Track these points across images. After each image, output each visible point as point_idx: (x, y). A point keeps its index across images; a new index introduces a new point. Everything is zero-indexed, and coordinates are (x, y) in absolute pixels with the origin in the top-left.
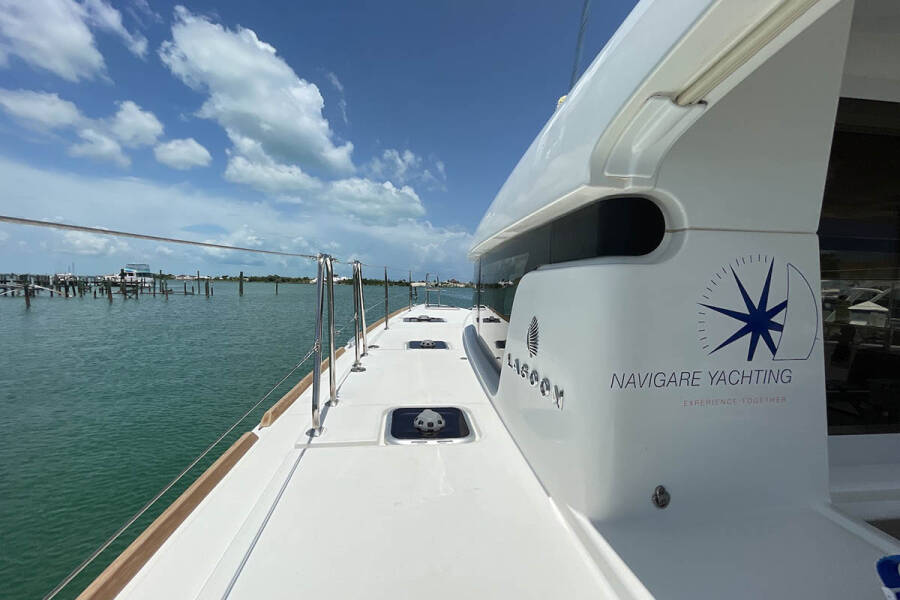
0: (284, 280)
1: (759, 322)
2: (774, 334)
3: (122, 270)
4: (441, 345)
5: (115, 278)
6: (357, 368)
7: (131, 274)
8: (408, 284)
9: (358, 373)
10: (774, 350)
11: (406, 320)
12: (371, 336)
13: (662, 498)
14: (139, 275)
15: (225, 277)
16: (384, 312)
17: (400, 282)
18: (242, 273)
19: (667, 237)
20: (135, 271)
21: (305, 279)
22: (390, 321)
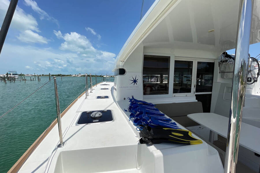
0: (63, 76)
1: (135, 81)
2: (136, 82)
3: (7, 73)
4: (108, 89)
5: (4, 76)
6: (91, 92)
7: (10, 74)
8: (103, 76)
9: (91, 93)
10: (137, 84)
11: (101, 85)
12: (93, 88)
13: (125, 99)
14: (13, 74)
15: (43, 75)
16: (96, 83)
17: (100, 76)
18: (50, 74)
19: (126, 73)
20: (11, 73)
21: (70, 75)
22: (97, 85)
